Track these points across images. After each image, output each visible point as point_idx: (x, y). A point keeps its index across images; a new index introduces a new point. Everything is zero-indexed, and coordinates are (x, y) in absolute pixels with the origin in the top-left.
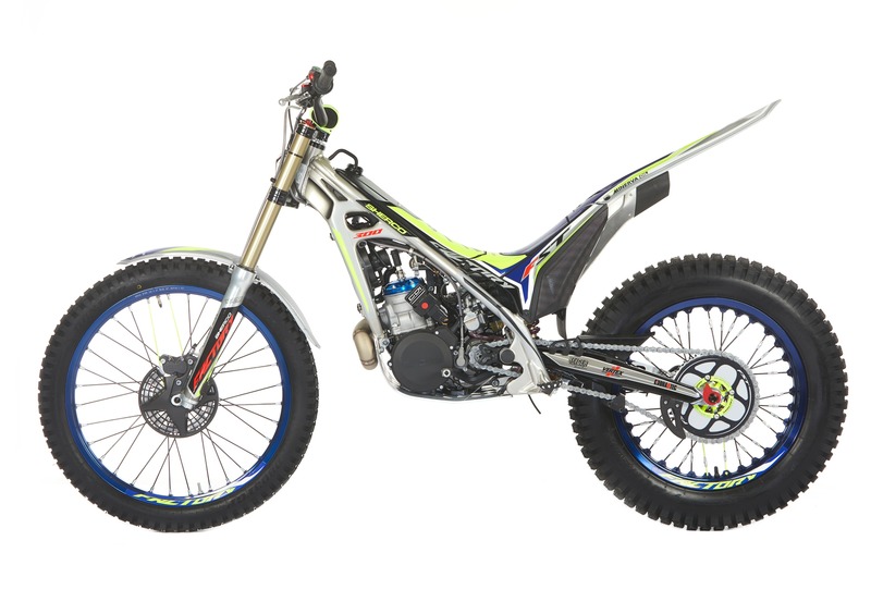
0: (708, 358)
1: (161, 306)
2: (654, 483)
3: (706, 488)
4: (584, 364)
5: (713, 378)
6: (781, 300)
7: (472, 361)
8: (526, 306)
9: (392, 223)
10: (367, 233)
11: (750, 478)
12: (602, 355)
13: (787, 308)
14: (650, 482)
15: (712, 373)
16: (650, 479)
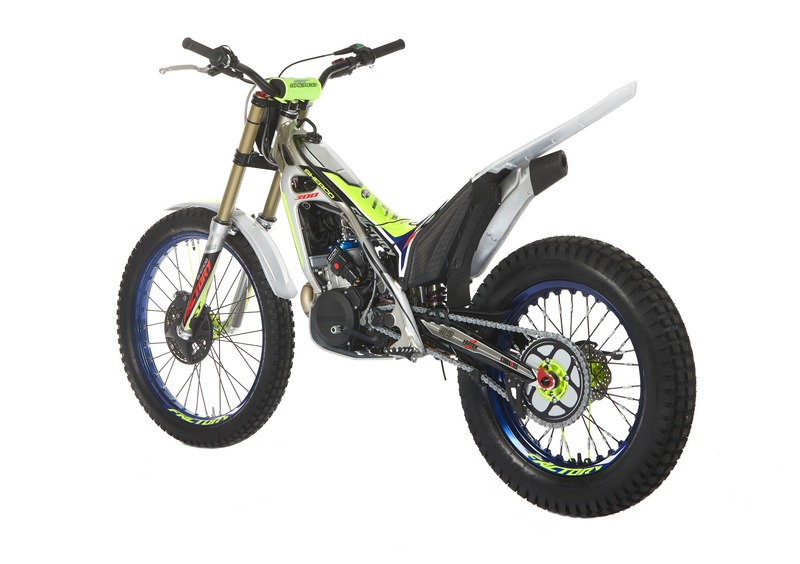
0: (548, 341)
2: (515, 460)
3: (561, 472)
5: (552, 362)
6: (618, 289)
8: (402, 274)
10: (307, 197)
13: (622, 298)
14: (511, 459)
15: (551, 356)
16: (513, 456)
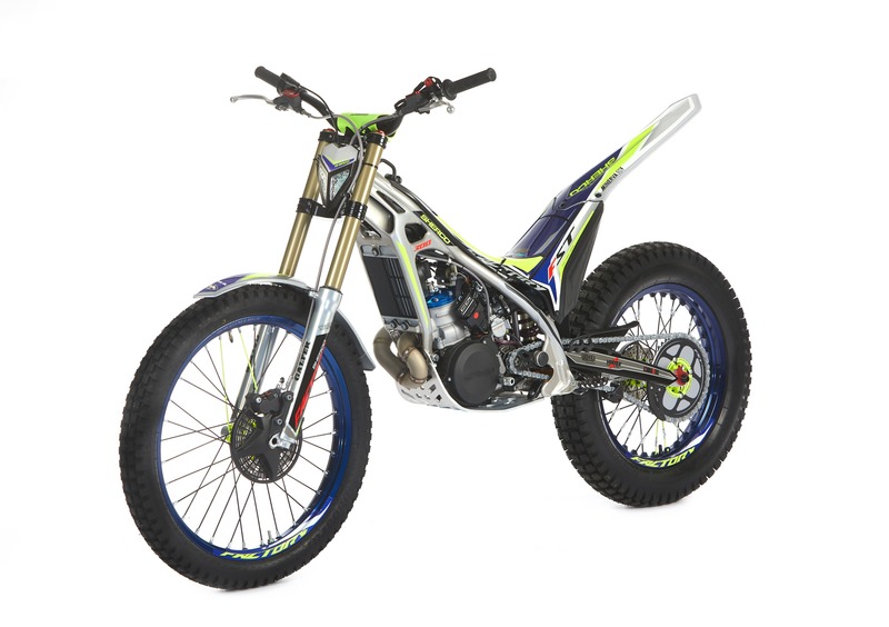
1: (232, 341)
4: (592, 359)
7: (512, 367)
9: (440, 233)
11: (691, 451)
12: (604, 349)
